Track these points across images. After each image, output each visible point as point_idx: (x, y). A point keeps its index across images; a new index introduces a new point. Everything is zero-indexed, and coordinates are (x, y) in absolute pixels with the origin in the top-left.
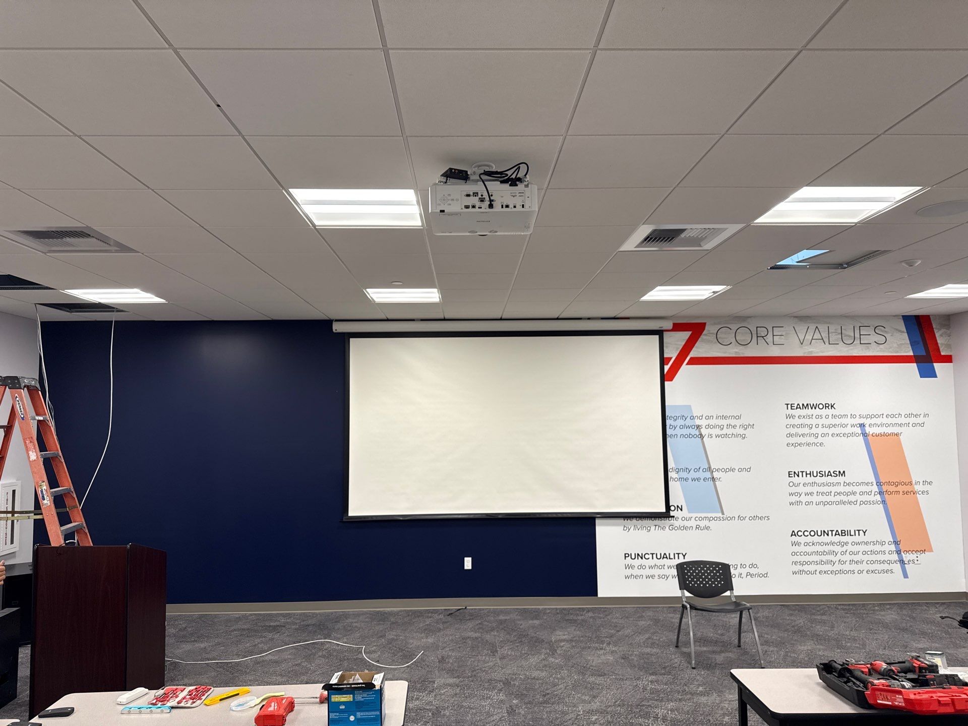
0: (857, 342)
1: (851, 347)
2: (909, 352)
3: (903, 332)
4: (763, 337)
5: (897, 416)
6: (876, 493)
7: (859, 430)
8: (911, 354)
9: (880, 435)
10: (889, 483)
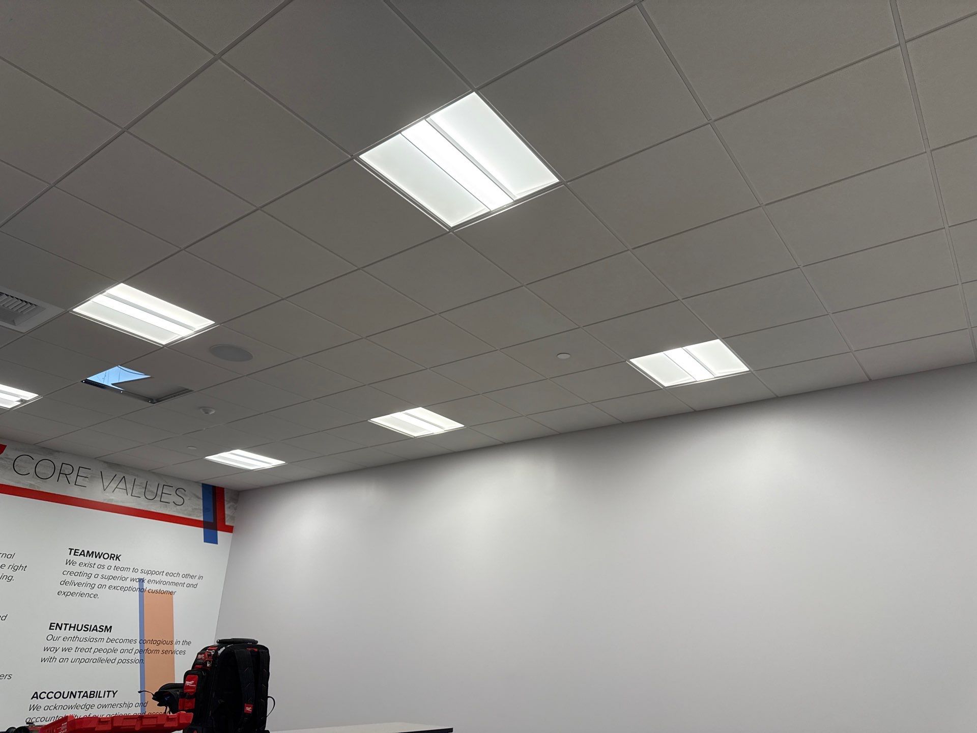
0: (158, 499)
1: (151, 503)
2: (200, 516)
3: (199, 498)
4: (66, 475)
5: (175, 575)
6: (137, 651)
7: (136, 585)
8: (202, 519)
9: (156, 592)
10: (152, 642)
